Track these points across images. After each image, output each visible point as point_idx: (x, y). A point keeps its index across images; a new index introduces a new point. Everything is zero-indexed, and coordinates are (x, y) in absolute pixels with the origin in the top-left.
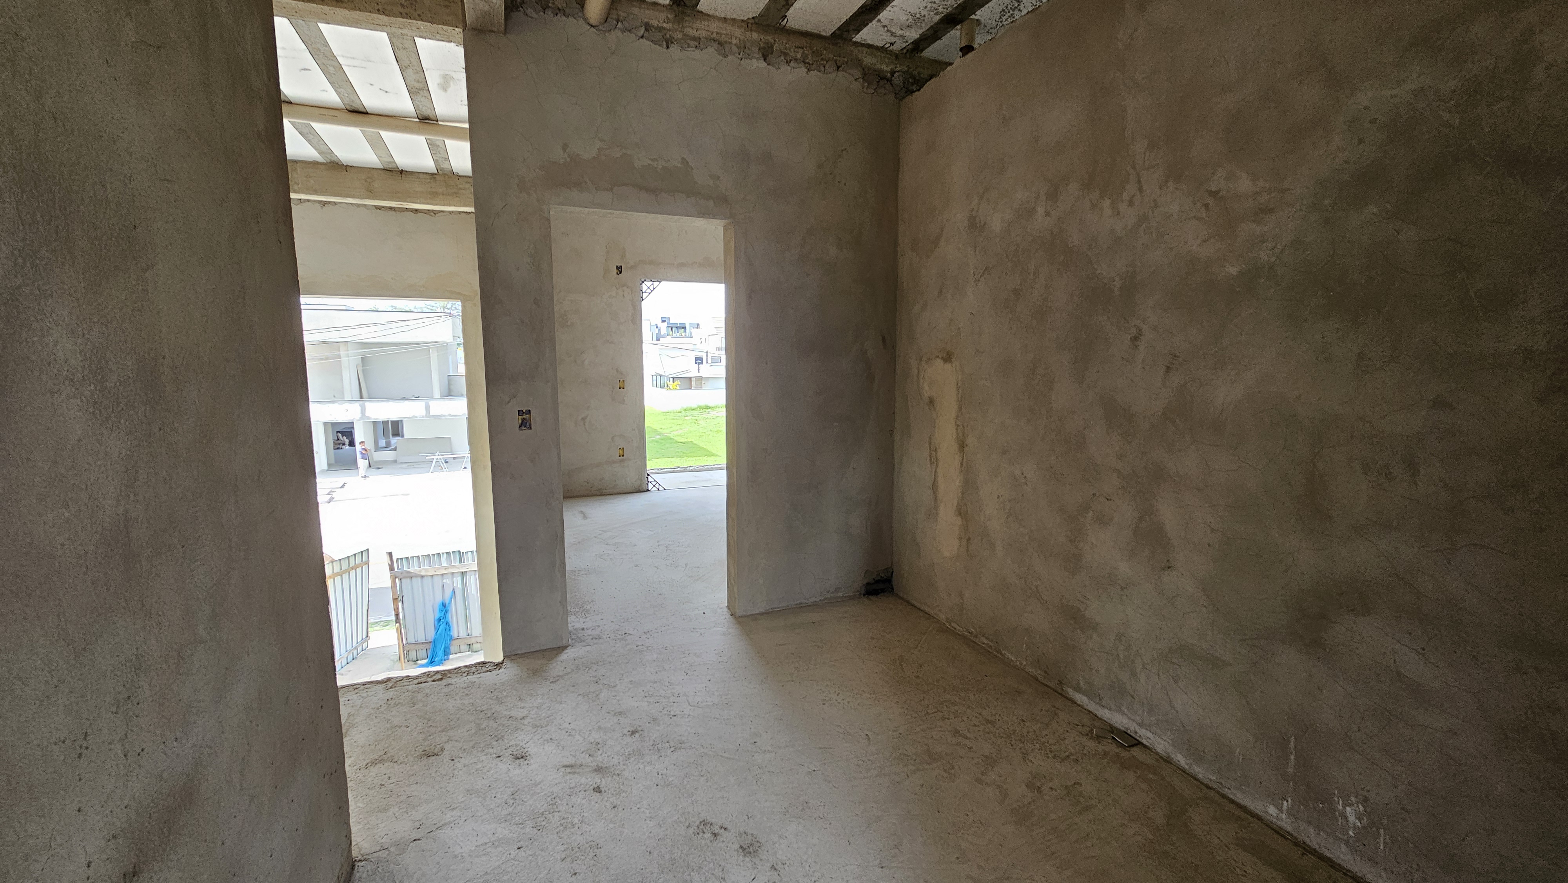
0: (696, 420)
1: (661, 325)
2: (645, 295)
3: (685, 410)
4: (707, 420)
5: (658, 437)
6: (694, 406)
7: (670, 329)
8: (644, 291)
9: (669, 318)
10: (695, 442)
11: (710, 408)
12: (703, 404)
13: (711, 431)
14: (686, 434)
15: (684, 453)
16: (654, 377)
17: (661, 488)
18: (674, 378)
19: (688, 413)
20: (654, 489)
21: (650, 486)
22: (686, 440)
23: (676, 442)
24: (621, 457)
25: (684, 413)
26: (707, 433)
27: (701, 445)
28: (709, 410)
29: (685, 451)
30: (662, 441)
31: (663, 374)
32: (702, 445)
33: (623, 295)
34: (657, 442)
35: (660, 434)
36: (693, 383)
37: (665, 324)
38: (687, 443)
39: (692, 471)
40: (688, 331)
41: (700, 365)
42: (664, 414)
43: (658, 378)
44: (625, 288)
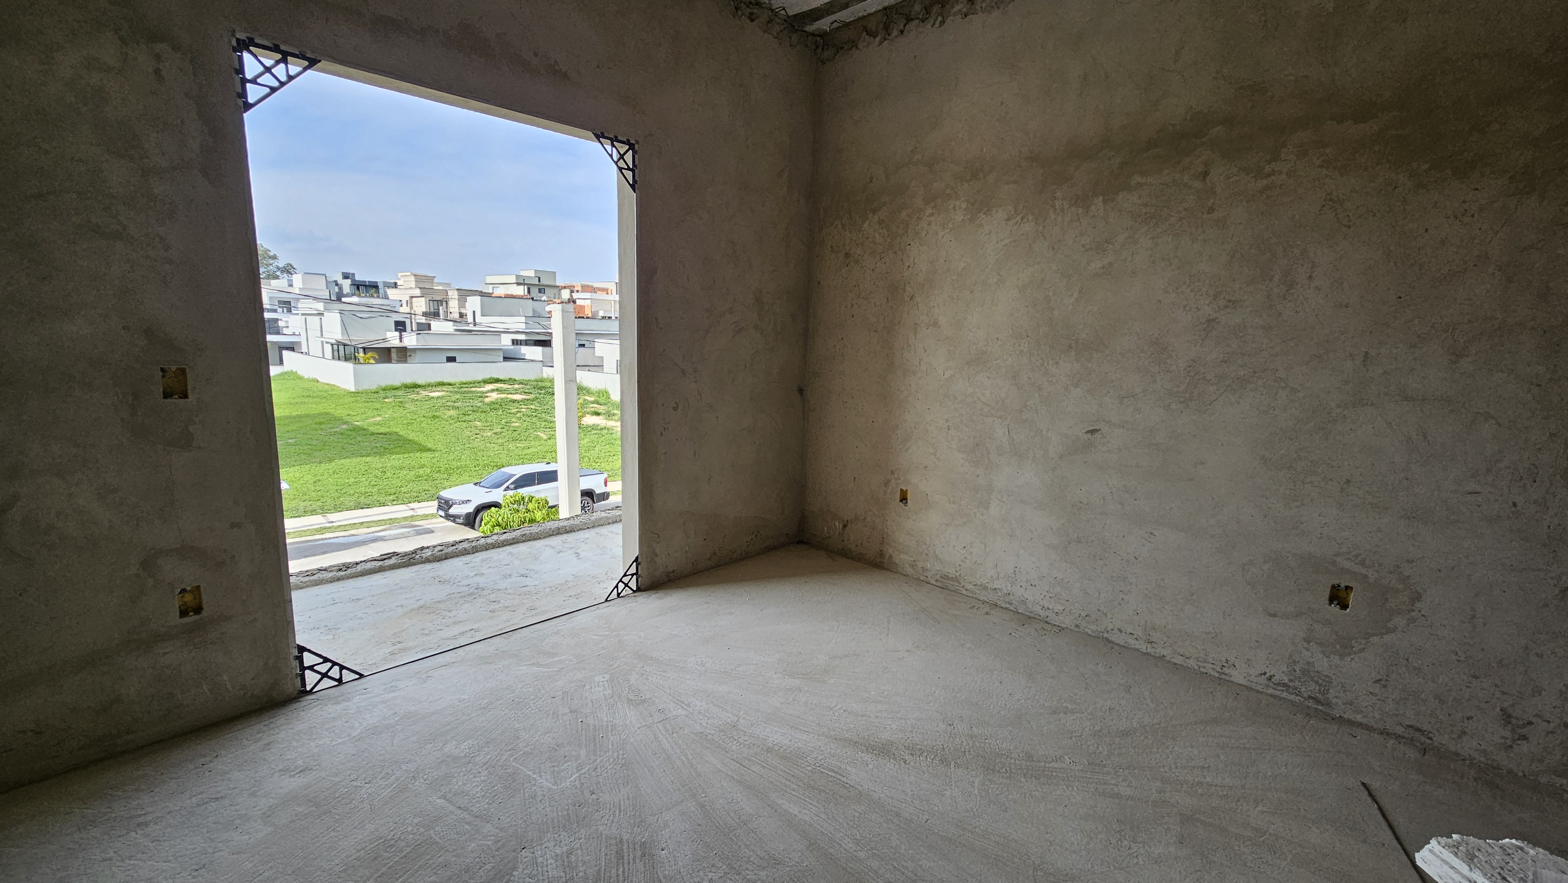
0: (401, 402)
1: (341, 281)
2: (253, 93)
3: (384, 390)
4: (416, 403)
5: (345, 426)
6: (397, 383)
7: (355, 287)
8: (249, 75)
9: (353, 274)
10: (401, 433)
11: (419, 386)
12: (409, 380)
13: (424, 416)
14: (388, 422)
15: (385, 449)
16: (335, 347)
17: (347, 676)
18: (364, 349)
19: (389, 394)
20: (327, 683)
21: (311, 678)
22: (388, 430)
23: (373, 434)
24: (192, 618)
25: (382, 394)
26: (418, 420)
27: (410, 437)
28: (418, 390)
29: (387, 446)
30: (349, 433)
31: (348, 343)
32: (412, 436)
33: (157, 72)
34: (342, 434)
35: (346, 423)
36: (394, 355)
37: (349, 282)
38: (390, 434)
39: (428, 561)
40: (381, 291)
41: (404, 333)
42: (353, 395)
43: (341, 348)
44: (161, 47)
